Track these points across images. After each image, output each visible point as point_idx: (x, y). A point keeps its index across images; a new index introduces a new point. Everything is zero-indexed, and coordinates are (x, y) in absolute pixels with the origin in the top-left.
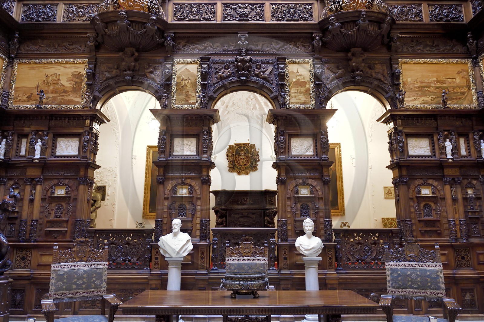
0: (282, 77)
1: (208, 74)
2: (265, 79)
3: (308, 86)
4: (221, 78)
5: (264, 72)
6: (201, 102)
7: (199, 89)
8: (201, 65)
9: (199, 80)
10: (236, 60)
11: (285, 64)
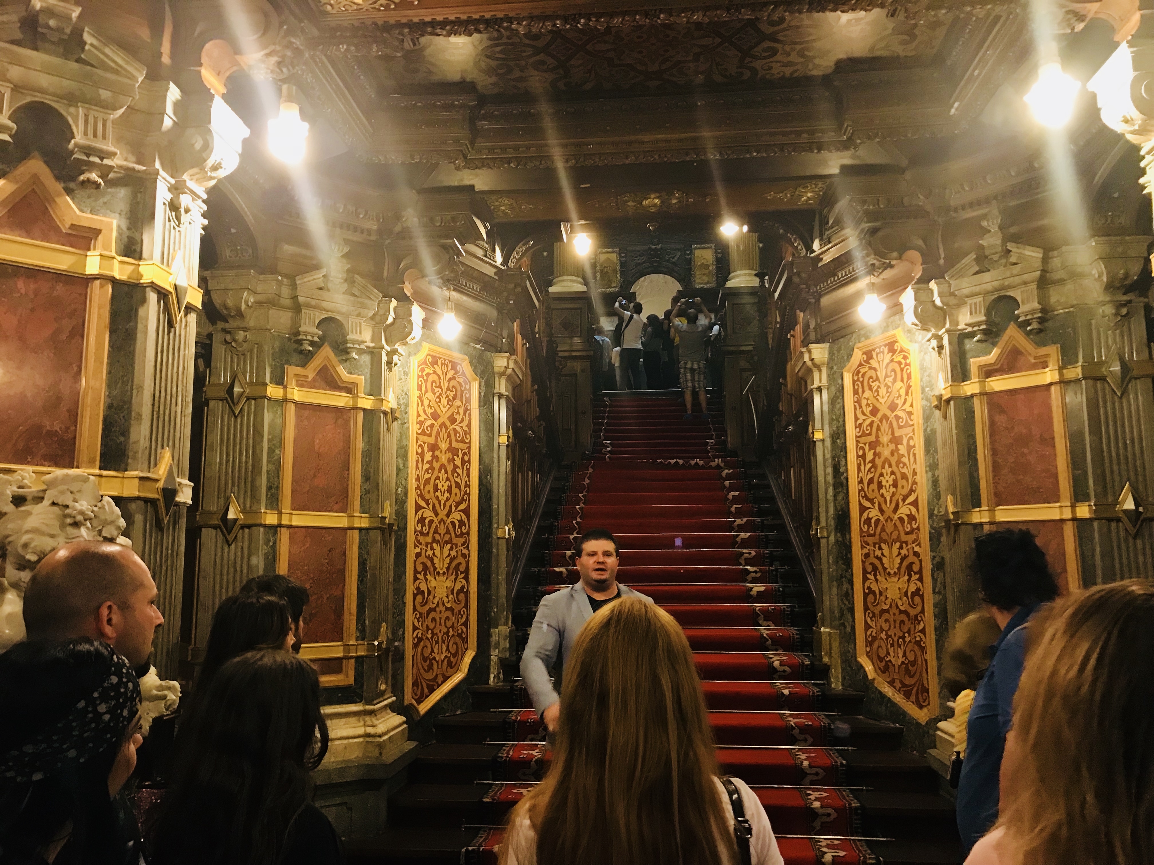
0: (689, 262)
1: (625, 261)
2: (674, 263)
3: (711, 268)
4: (638, 264)
5: (673, 258)
6: (621, 287)
7: (619, 276)
8: (620, 254)
9: (618, 268)
10: (650, 248)
11: (691, 251)
